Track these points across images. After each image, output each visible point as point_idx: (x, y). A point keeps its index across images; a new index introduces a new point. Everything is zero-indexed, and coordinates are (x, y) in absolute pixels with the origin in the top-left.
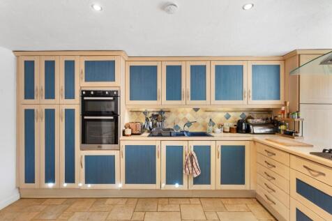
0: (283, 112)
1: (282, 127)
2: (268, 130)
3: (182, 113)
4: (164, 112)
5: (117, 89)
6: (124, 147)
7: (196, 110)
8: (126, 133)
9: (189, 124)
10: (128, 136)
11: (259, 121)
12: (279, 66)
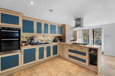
0: (63, 37)
1: (63, 40)
2: (59, 41)
3: (40, 37)
4: (34, 37)
5: (20, 28)
6: (23, 50)
7: (44, 36)
8: (22, 45)
9: (42, 41)
10: (23, 46)
11: (58, 39)
12: (62, 27)
